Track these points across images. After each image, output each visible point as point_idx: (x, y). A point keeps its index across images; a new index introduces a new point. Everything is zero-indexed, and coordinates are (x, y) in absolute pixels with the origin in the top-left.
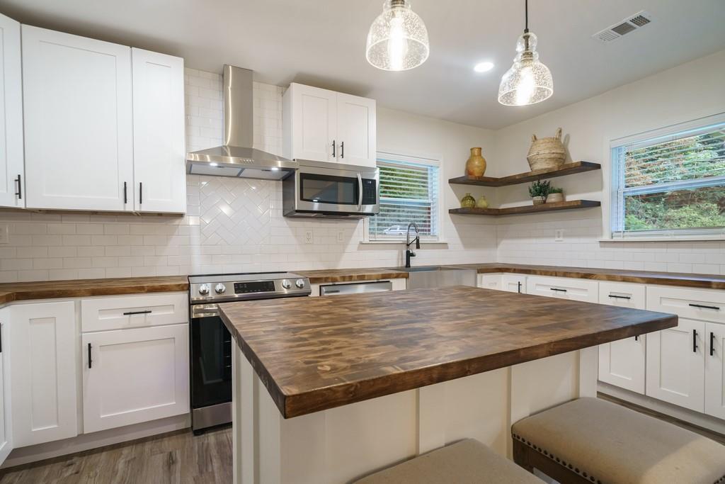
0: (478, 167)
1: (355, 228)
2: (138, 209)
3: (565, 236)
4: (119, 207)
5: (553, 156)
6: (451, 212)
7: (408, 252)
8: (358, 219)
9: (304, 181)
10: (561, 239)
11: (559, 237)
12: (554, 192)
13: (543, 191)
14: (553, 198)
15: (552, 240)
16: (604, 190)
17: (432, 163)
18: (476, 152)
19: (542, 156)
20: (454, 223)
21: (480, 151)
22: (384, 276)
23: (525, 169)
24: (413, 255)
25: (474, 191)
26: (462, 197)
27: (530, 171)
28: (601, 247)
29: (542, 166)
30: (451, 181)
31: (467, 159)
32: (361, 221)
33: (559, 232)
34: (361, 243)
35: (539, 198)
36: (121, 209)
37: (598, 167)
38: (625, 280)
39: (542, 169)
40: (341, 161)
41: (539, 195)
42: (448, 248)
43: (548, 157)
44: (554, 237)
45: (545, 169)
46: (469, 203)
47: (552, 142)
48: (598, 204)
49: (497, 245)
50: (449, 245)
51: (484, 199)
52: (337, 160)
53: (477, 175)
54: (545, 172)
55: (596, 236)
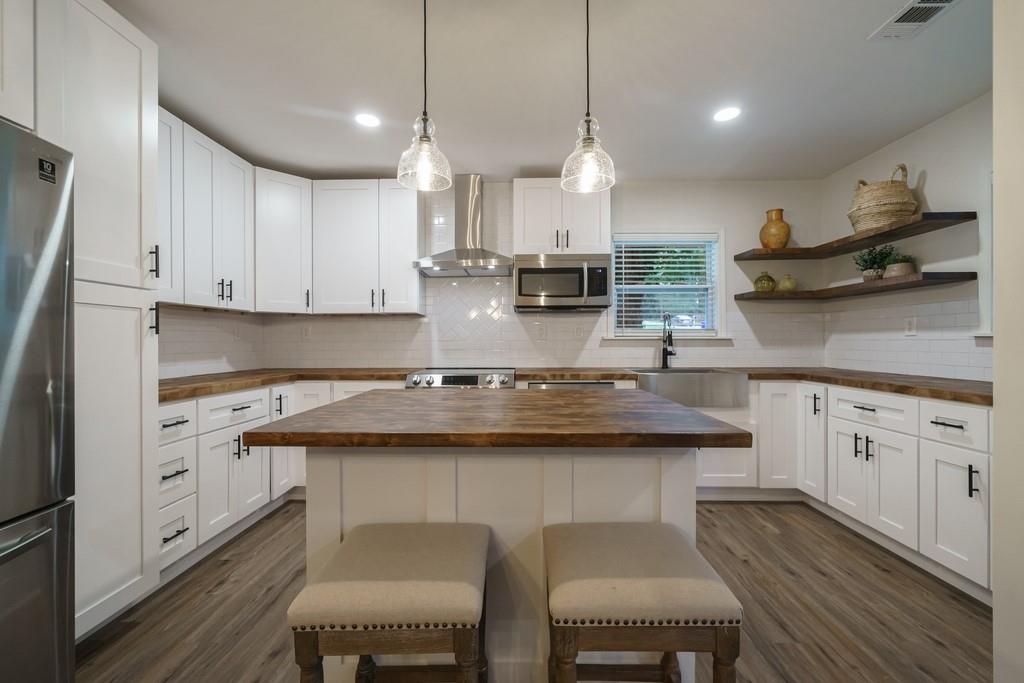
0: (775, 236)
1: (595, 323)
2: (381, 311)
3: (921, 327)
4: (369, 310)
5: (883, 209)
6: (738, 298)
7: (665, 350)
8: (600, 312)
9: (523, 276)
10: (913, 333)
11: (910, 329)
12: (896, 261)
13: (879, 261)
14: (894, 271)
15: (901, 335)
16: (980, 254)
17: (708, 238)
18: (774, 216)
19: (866, 211)
20: (743, 313)
21: (781, 215)
22: (605, 377)
23: (846, 231)
24: (671, 354)
25: (772, 268)
26: (756, 277)
27: (854, 233)
28: (978, 345)
29: (869, 225)
30: (738, 258)
31: (763, 225)
32: (604, 313)
33: (910, 324)
34: (603, 340)
35: (870, 273)
36: (371, 312)
37: (972, 216)
38: (957, 398)
39: (867, 231)
40: (567, 251)
41: (870, 268)
42: (732, 345)
43: (875, 210)
44: (903, 329)
45: (872, 230)
46: (765, 284)
47: (883, 188)
48: (973, 276)
49: (824, 341)
50: (734, 342)
51: (789, 279)
52: (562, 250)
53: (773, 247)
54: (872, 234)
55: (968, 327)
